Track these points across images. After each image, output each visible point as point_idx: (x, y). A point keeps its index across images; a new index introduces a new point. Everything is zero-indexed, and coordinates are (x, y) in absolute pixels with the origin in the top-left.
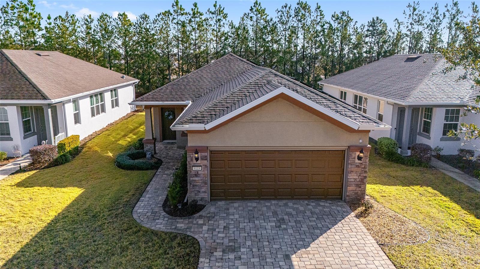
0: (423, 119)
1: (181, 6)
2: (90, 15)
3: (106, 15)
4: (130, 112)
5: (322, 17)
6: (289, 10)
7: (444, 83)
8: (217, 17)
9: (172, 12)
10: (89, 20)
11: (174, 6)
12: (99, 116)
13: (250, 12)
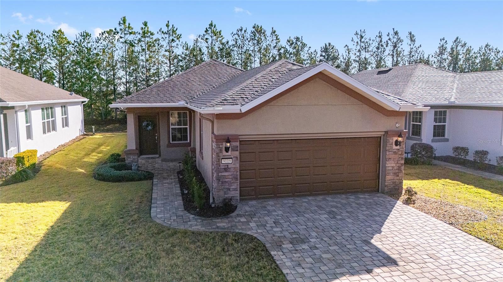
0: (412, 123)
1: (129, 24)
2: (18, 31)
3: (38, 31)
4: (79, 135)
5: (277, 41)
6: (244, 33)
7: (428, 87)
8: (170, 38)
9: (118, 30)
10: (17, 36)
11: (121, 24)
12: (49, 134)
13: (205, 34)
